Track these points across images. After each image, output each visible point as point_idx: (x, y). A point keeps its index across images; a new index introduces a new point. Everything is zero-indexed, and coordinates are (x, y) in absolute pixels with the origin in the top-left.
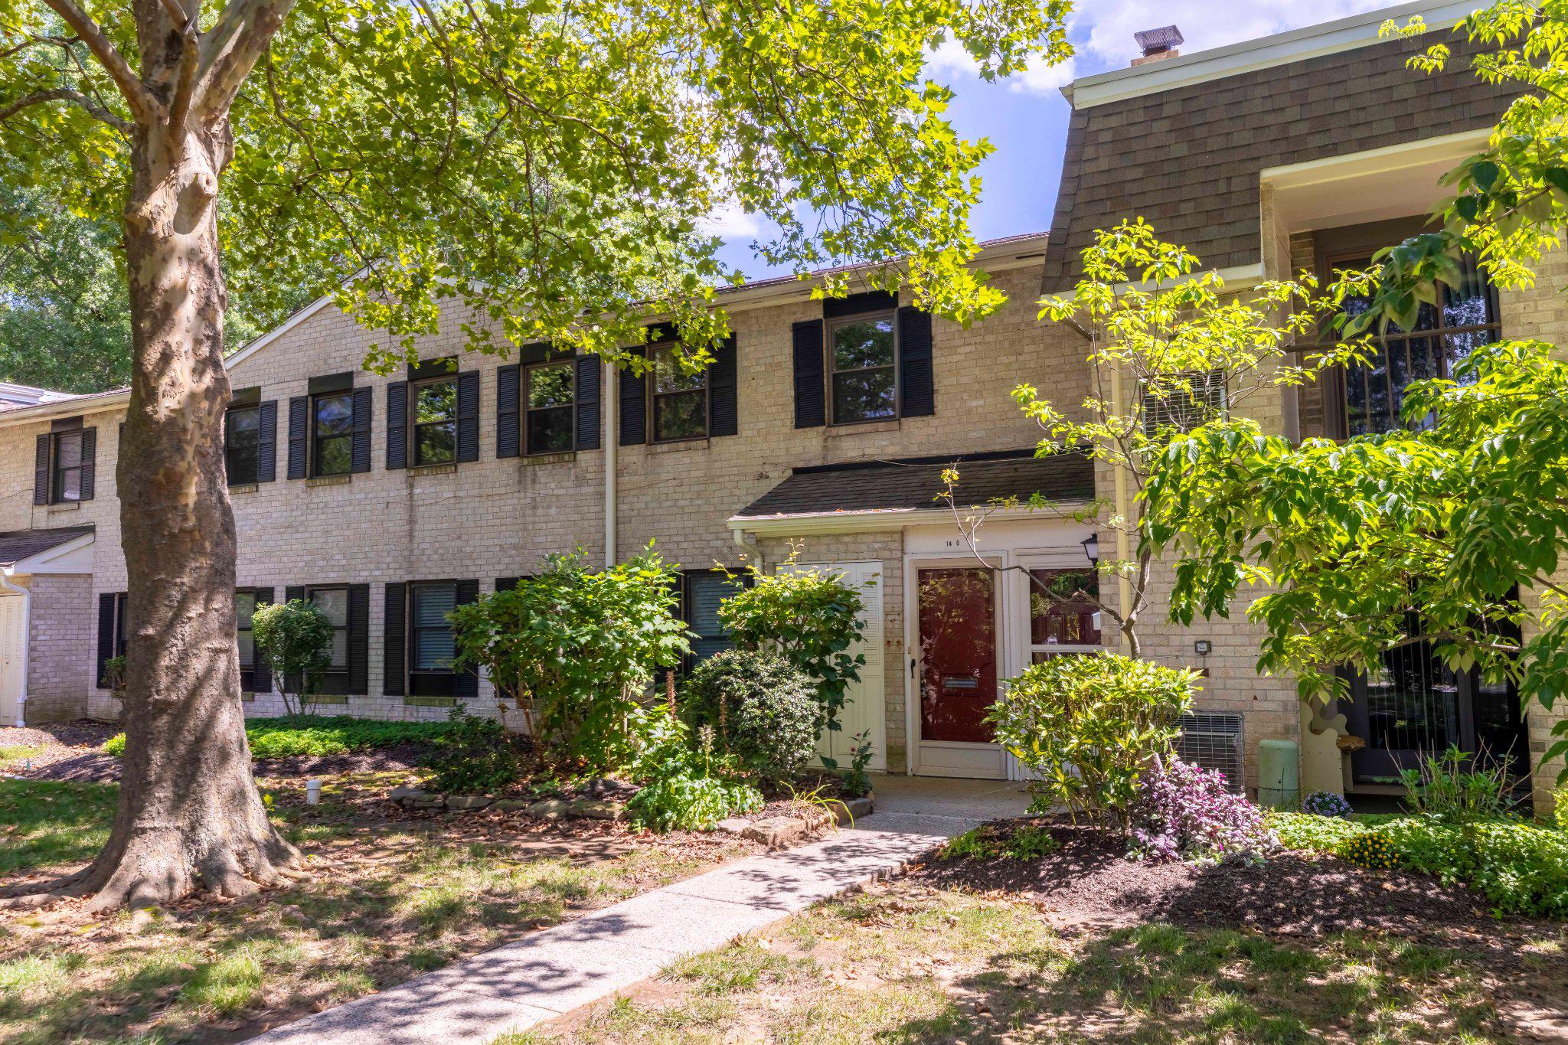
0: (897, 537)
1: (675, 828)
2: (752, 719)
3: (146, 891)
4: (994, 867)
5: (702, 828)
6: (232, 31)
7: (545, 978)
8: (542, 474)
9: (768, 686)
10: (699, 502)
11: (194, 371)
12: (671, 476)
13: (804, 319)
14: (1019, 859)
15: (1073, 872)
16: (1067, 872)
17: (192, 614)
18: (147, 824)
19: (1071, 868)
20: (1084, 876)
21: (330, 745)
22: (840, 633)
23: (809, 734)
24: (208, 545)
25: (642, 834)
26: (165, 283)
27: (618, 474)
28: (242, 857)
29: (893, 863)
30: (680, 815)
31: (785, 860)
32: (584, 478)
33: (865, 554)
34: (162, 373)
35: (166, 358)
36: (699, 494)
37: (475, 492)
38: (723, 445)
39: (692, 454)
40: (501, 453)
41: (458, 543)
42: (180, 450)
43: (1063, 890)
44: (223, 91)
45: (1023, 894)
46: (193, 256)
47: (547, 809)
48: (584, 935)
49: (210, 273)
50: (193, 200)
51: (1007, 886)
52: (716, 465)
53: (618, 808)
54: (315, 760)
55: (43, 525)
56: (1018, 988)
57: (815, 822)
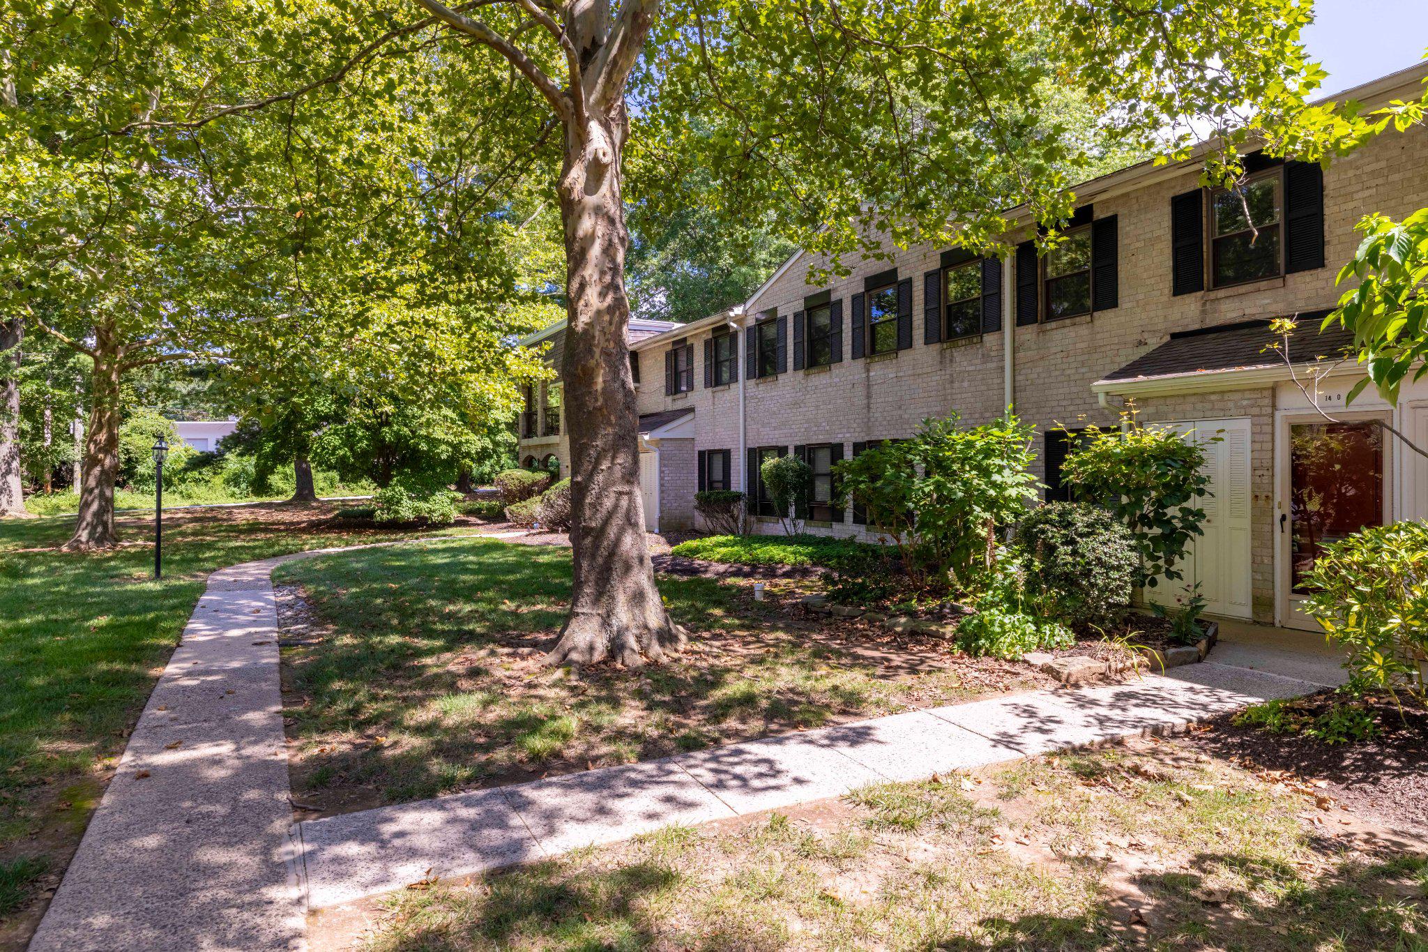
0: (1267, 393)
1: (986, 654)
2: (1065, 564)
3: (574, 656)
4: (1289, 744)
5: (1008, 657)
6: (617, 36)
7: (760, 775)
8: (958, 355)
9: (1081, 535)
10: (1083, 370)
11: (600, 294)
12: (1060, 349)
13: (1183, 192)
14: (1324, 739)
15: (1389, 767)
16: (1381, 766)
17: (603, 467)
18: (579, 610)
19: (1388, 762)
20: (1401, 776)
21: (800, 558)
22: (1179, 487)
23: (1126, 582)
24: (612, 418)
25: (957, 655)
26: (580, 233)
27: (1015, 351)
28: (639, 639)
29: (1177, 719)
30: (992, 642)
31: (1068, 699)
32: (989, 356)
33: (1232, 412)
34: (579, 298)
35: (582, 287)
36: (1083, 364)
37: (910, 372)
38: (1106, 319)
39: (1077, 328)
40: (927, 342)
41: (900, 412)
42: (590, 351)
43: (1368, 787)
44: (615, 84)
45: (1314, 781)
46: (598, 210)
47: (898, 624)
48: (826, 742)
49: (612, 221)
50: (597, 170)
51: (1298, 768)
52: (1099, 336)
53: (949, 630)
54: (787, 568)
55: (670, 408)
56: (1205, 903)
57: (1120, 666)
